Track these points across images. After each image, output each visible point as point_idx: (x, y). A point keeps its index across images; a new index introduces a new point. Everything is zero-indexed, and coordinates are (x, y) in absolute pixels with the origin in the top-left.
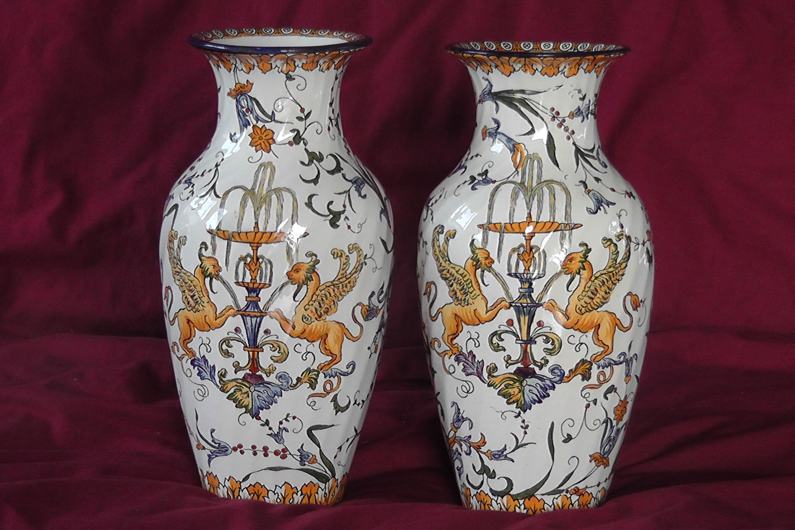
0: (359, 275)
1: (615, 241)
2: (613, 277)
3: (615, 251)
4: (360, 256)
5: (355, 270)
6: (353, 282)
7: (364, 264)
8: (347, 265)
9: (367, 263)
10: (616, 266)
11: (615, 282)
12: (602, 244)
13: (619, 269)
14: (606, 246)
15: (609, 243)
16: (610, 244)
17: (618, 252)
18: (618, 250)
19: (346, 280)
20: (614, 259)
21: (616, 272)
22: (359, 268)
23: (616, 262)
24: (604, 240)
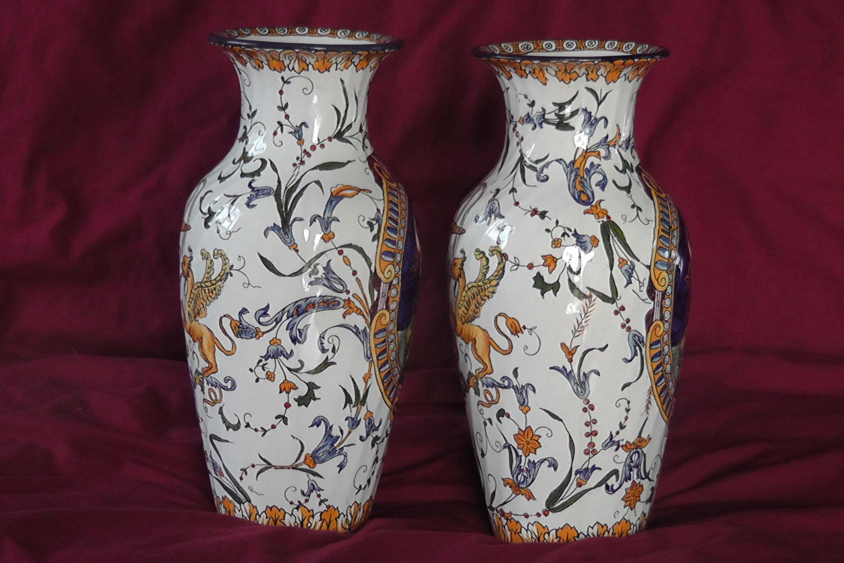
0: (224, 284)
1: (487, 255)
2: (482, 292)
3: (486, 266)
4: (225, 265)
5: (219, 278)
6: (218, 289)
7: (229, 275)
8: (211, 270)
9: (233, 274)
10: (485, 281)
11: (484, 298)
12: (474, 256)
13: (488, 285)
14: (478, 258)
15: (481, 255)
16: (482, 258)
17: (489, 267)
18: (489, 264)
19: (211, 286)
20: (483, 273)
21: (484, 288)
22: (224, 277)
23: (485, 277)
24: (477, 251)
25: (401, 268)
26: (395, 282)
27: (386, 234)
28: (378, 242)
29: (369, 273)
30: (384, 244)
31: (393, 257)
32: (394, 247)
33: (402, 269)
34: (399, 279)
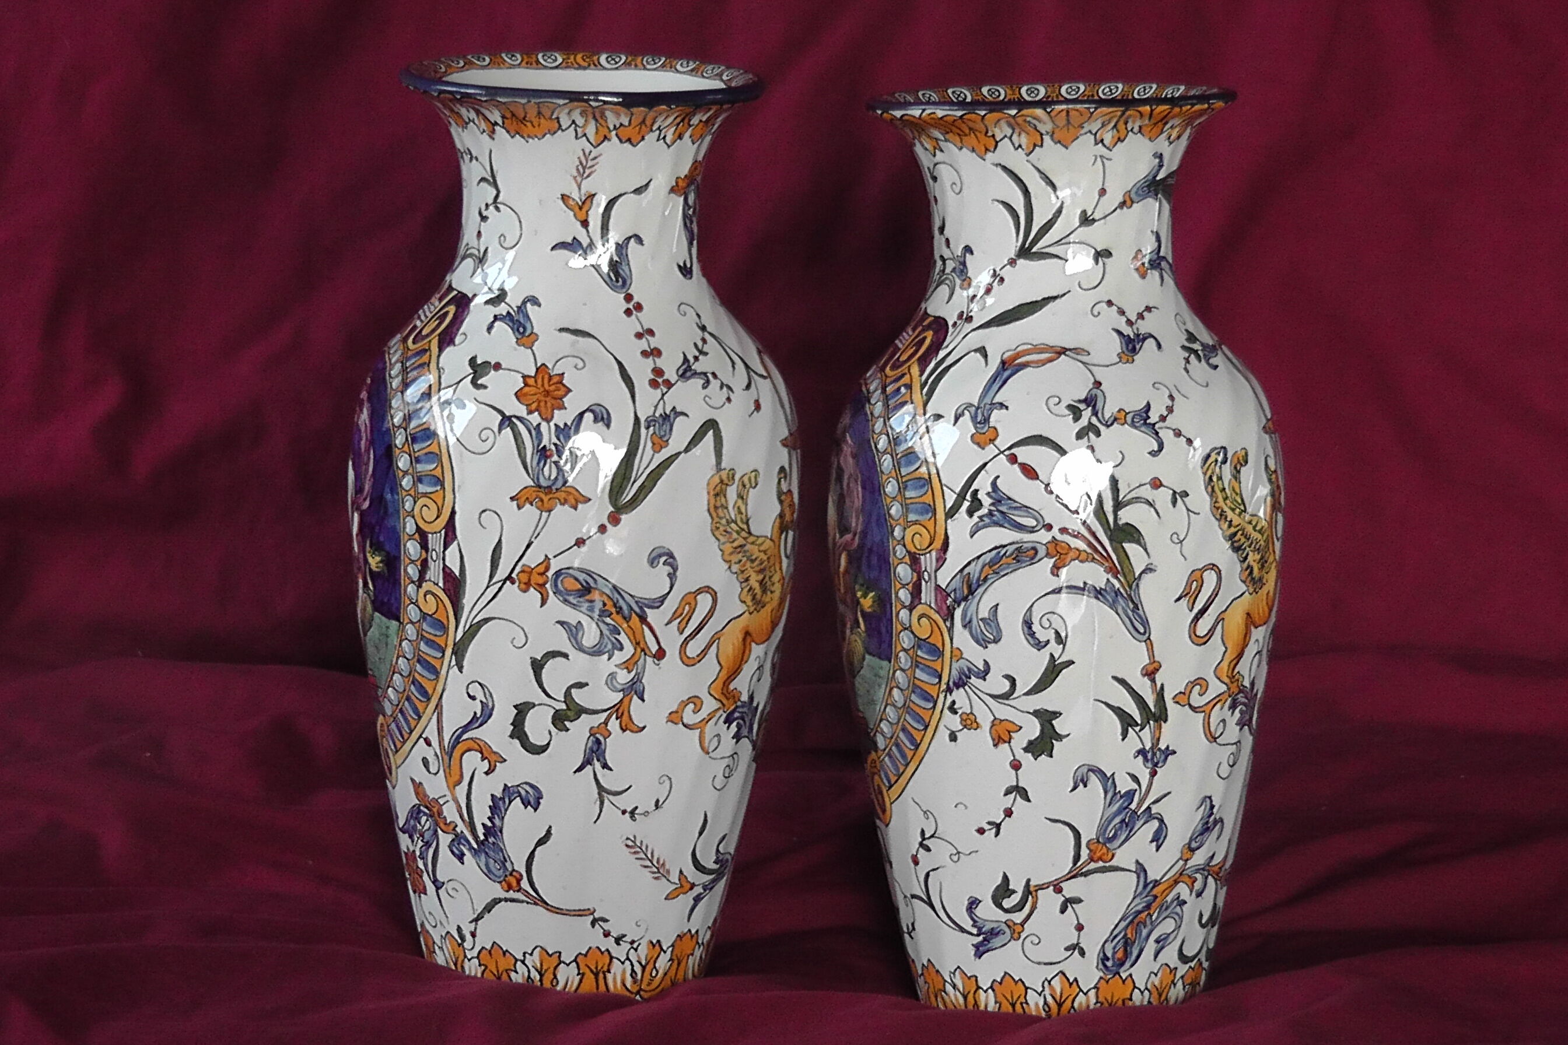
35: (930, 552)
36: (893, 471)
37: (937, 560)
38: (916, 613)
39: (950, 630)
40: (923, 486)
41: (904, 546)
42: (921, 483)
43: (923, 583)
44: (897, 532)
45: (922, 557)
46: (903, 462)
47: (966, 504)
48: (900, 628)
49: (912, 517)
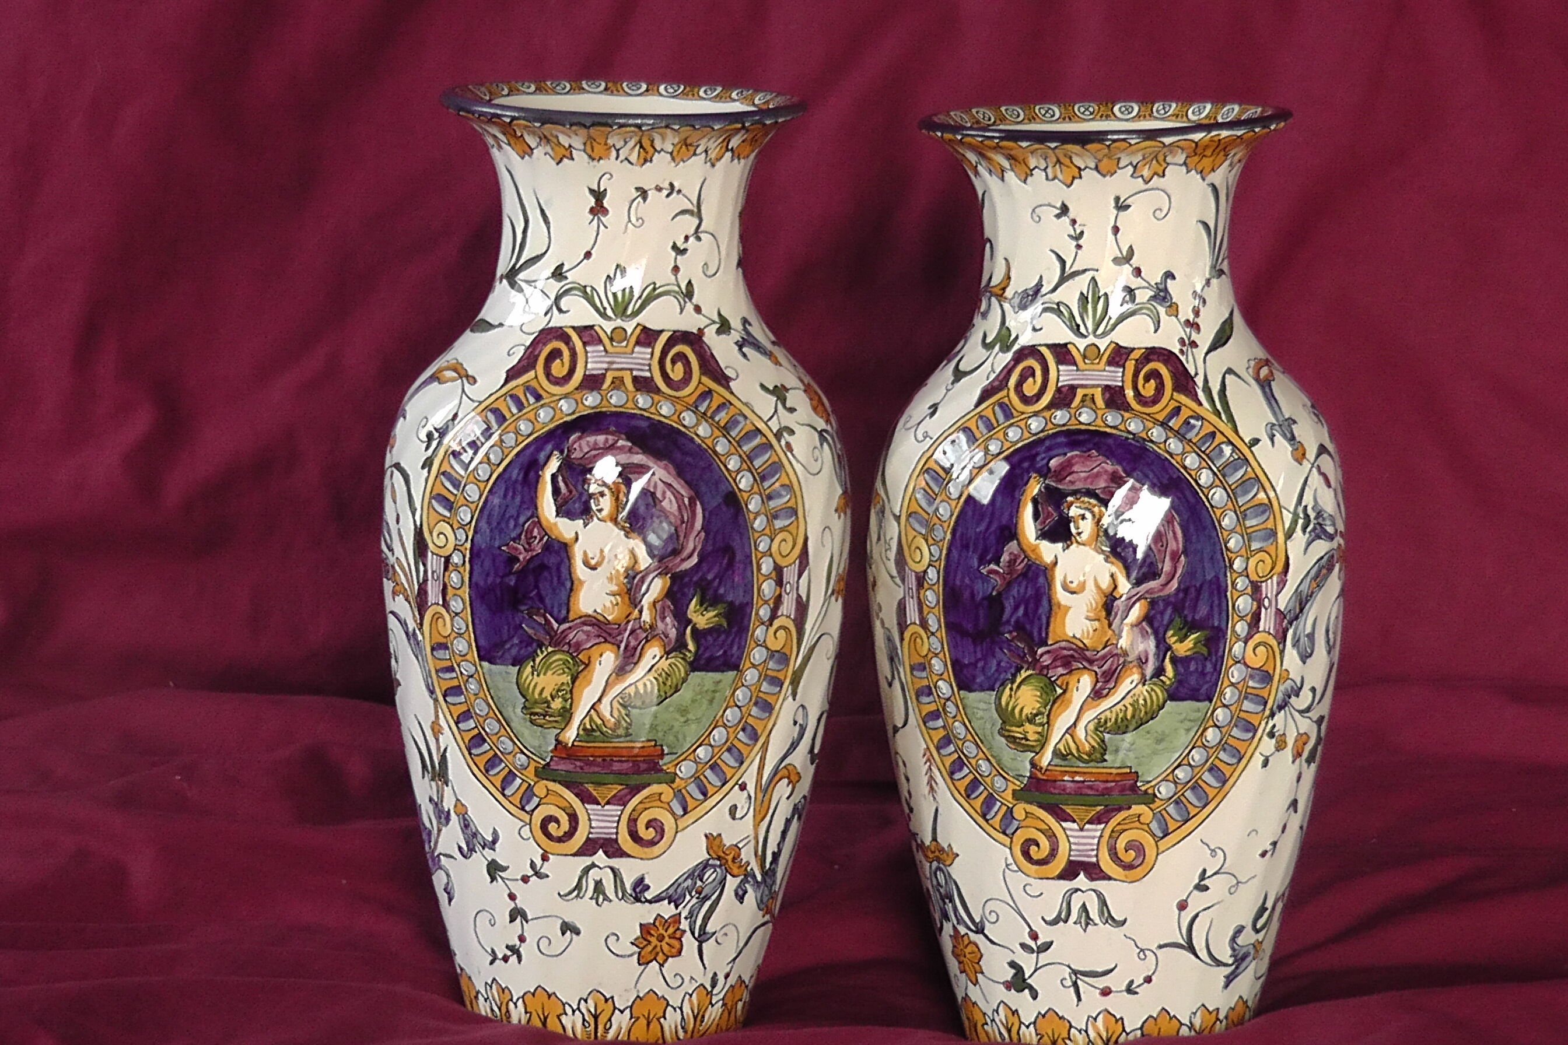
25: (470, 537)
26: (456, 559)
27: (445, 463)
28: (429, 472)
29: (413, 527)
30: (438, 480)
31: (450, 510)
32: (455, 492)
33: (472, 540)
34: (464, 557)
35: (1271, 578)
36: (1230, 503)
37: (1278, 584)
38: (1251, 644)
39: (1282, 652)
40: (1263, 512)
41: (1248, 576)
42: (1261, 509)
43: (1263, 610)
44: (1238, 564)
45: (1264, 584)
46: (1239, 491)
47: (1301, 522)
48: (1231, 662)
49: (1255, 546)
